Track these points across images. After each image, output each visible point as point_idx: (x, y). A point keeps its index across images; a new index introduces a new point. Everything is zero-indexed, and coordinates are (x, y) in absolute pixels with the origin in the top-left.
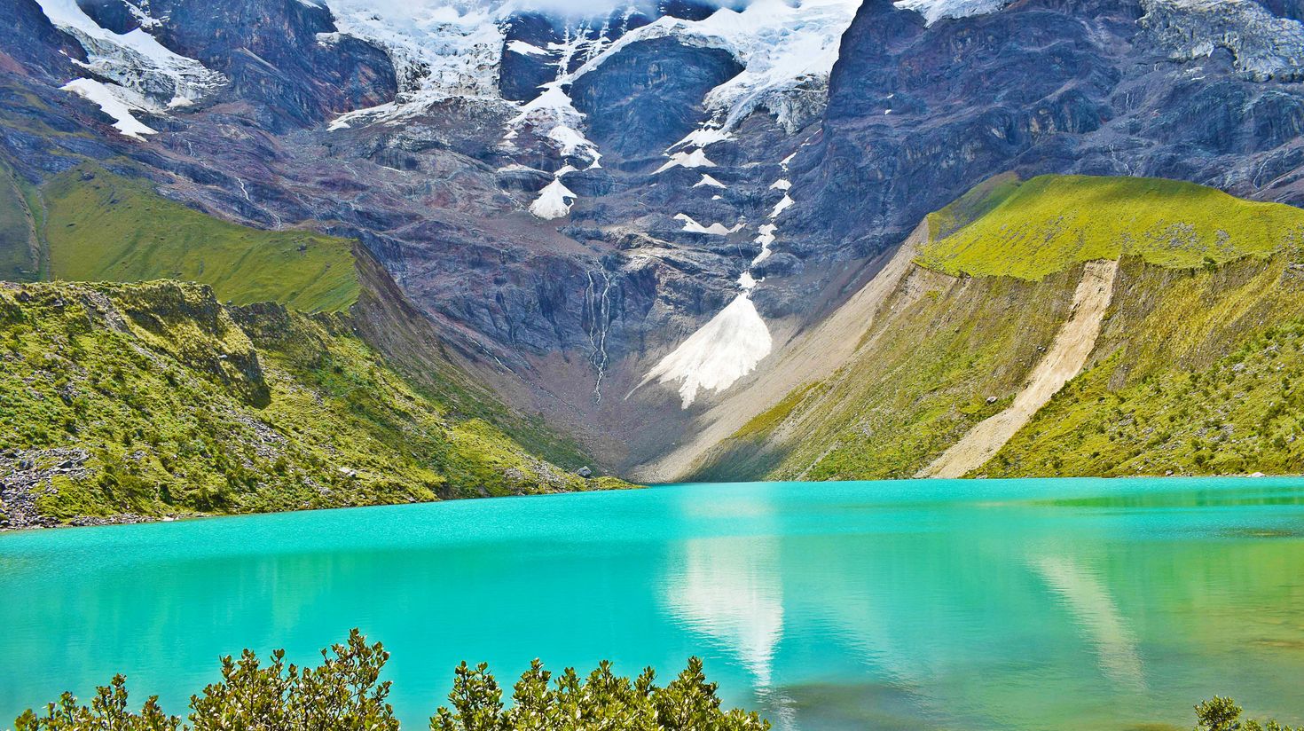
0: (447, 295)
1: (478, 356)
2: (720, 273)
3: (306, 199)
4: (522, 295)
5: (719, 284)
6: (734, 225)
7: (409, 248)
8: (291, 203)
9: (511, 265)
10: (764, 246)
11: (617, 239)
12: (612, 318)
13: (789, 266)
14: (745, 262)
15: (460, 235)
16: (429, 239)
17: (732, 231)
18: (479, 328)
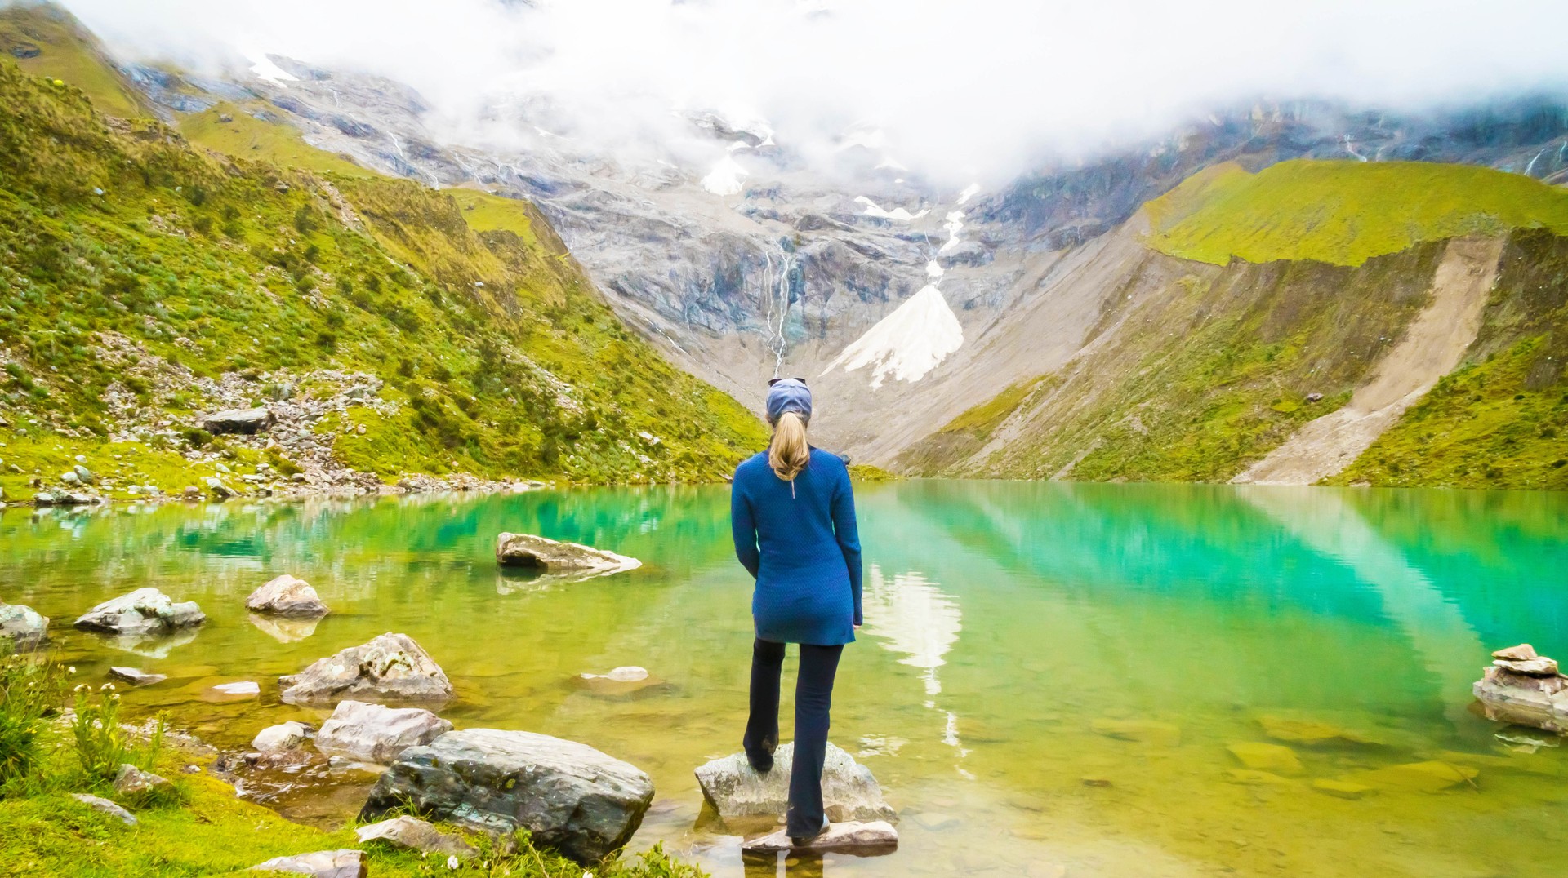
0: (619, 270)
1: (652, 335)
2: (906, 260)
3: (465, 160)
4: (697, 275)
5: (906, 272)
6: (918, 211)
7: (576, 217)
8: (449, 163)
9: (686, 242)
10: (952, 233)
11: (795, 220)
12: (792, 301)
13: (980, 255)
14: (932, 250)
15: (630, 206)
16: (597, 210)
17: (918, 216)
18: (651, 305)
